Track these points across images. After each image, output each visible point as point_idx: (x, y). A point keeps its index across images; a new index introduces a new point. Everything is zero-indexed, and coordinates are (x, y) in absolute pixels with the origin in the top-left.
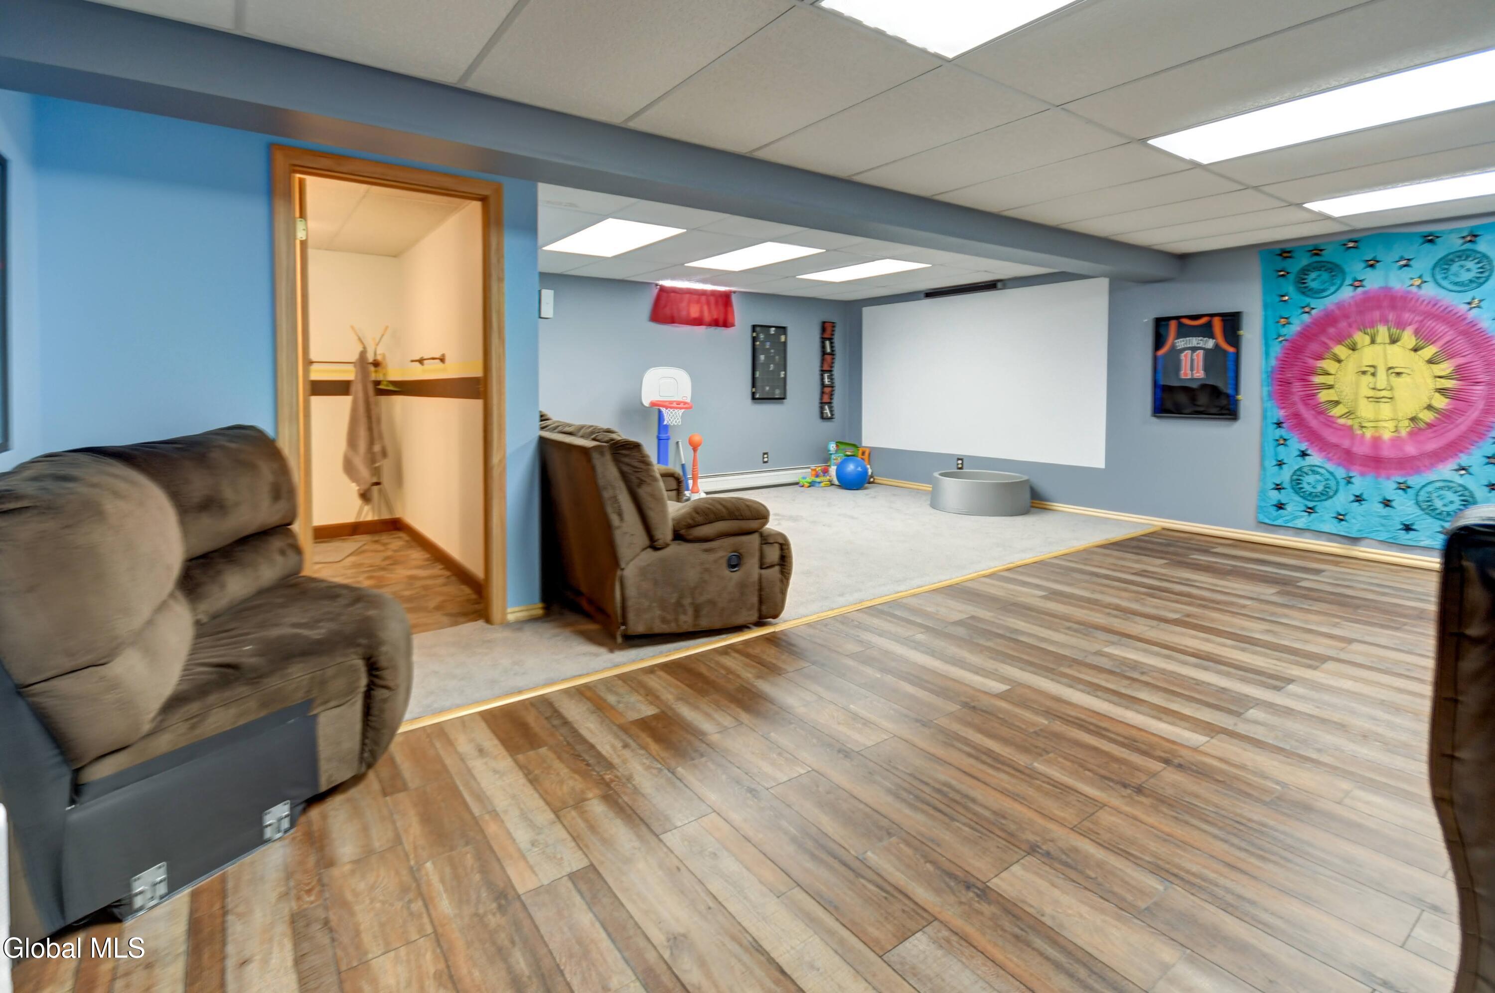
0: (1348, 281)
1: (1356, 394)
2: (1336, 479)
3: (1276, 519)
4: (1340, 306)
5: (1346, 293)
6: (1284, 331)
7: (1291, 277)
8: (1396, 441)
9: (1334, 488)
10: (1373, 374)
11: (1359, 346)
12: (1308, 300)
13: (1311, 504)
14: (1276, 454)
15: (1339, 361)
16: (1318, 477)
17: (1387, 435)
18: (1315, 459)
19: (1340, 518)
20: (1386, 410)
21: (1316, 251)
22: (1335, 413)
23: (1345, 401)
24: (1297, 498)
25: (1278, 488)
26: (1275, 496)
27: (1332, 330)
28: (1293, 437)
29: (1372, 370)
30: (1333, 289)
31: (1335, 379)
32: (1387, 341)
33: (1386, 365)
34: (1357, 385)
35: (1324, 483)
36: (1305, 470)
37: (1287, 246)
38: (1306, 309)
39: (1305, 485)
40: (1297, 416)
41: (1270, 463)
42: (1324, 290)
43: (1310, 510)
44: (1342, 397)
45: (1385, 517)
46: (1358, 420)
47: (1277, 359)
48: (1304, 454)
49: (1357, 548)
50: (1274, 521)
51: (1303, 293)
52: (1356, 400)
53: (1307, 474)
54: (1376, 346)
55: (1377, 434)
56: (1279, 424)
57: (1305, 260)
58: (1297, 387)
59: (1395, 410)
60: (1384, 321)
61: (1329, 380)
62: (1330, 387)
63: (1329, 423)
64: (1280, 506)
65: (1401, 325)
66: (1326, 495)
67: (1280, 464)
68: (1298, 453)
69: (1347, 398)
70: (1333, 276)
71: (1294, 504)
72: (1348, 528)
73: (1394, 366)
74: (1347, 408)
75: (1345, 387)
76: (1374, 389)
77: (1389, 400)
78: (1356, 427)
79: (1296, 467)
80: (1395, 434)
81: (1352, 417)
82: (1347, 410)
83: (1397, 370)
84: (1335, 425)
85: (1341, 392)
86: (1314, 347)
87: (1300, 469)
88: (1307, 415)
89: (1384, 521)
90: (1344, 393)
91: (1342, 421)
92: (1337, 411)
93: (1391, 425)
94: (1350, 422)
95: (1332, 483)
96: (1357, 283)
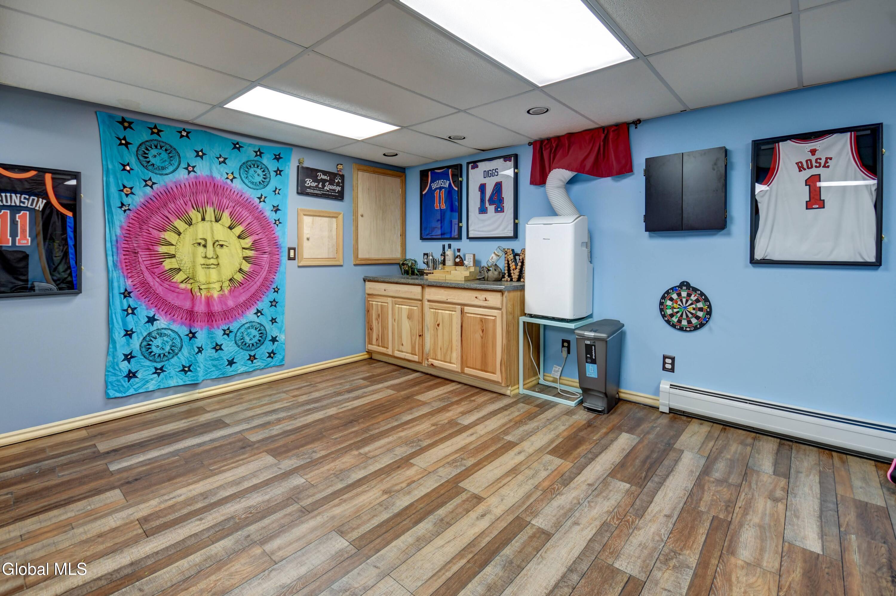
0: (183, 165)
1: (194, 262)
2: (180, 337)
3: (129, 389)
4: (178, 185)
5: (182, 175)
6: (126, 201)
7: (133, 148)
8: (222, 299)
9: (179, 345)
10: (205, 246)
11: (194, 222)
12: (150, 174)
13: (159, 366)
14: (125, 323)
15: (179, 234)
16: (165, 338)
17: (216, 294)
18: (162, 322)
19: (185, 370)
20: (214, 274)
21: (155, 130)
22: (177, 280)
23: (184, 268)
24: (148, 363)
25: (128, 357)
26: (125, 366)
27: (172, 206)
28: (141, 305)
29: (203, 242)
30: (171, 169)
31: (175, 249)
32: (213, 219)
33: (214, 238)
34: (194, 255)
35: (171, 343)
36: (154, 335)
37: (129, 117)
38: (148, 183)
39: (154, 349)
40: (144, 284)
41: (119, 334)
42: (163, 168)
43: (158, 371)
44: (182, 265)
45: (217, 359)
46: (197, 285)
47: (122, 227)
48: (151, 320)
49: (197, 391)
50: (125, 393)
51: (146, 167)
52: (194, 267)
53: (155, 338)
54: (205, 222)
55: (209, 295)
56: (126, 294)
57: (146, 136)
58: (143, 256)
59: (219, 273)
60: (209, 202)
61: (171, 250)
62: (173, 256)
63: (172, 289)
64: (131, 375)
65: (221, 208)
66: (173, 352)
67: (129, 334)
68: (146, 320)
69: (186, 266)
70: (171, 157)
71: (144, 369)
72: (194, 376)
73: (219, 239)
74: (186, 274)
75: (183, 257)
76: (206, 257)
77: (215, 267)
78: (196, 289)
79: (145, 334)
80: (221, 293)
81: (191, 281)
82: (186, 277)
83: (221, 243)
84: (177, 290)
85: (182, 260)
86: (157, 219)
87: (149, 334)
88: (154, 283)
89: (215, 363)
90: (183, 262)
91: (183, 286)
92: (179, 277)
93: (217, 286)
94: (189, 287)
95: (178, 342)
96: (190, 169)
